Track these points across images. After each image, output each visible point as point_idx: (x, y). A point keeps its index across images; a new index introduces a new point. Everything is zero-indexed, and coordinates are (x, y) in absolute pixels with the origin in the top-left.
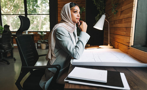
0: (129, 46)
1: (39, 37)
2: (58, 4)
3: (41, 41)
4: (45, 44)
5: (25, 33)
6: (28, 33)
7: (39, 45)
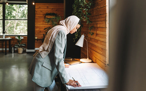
0: (105, 65)
1: (16, 41)
2: (35, 11)
3: (18, 46)
4: (23, 48)
5: (2, 38)
6: (5, 38)
7: (16, 49)
